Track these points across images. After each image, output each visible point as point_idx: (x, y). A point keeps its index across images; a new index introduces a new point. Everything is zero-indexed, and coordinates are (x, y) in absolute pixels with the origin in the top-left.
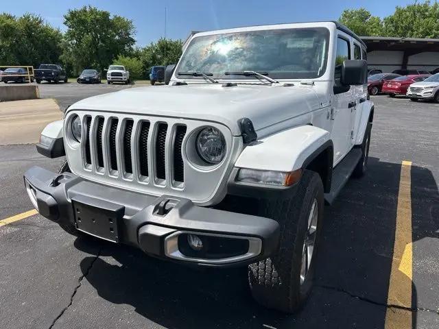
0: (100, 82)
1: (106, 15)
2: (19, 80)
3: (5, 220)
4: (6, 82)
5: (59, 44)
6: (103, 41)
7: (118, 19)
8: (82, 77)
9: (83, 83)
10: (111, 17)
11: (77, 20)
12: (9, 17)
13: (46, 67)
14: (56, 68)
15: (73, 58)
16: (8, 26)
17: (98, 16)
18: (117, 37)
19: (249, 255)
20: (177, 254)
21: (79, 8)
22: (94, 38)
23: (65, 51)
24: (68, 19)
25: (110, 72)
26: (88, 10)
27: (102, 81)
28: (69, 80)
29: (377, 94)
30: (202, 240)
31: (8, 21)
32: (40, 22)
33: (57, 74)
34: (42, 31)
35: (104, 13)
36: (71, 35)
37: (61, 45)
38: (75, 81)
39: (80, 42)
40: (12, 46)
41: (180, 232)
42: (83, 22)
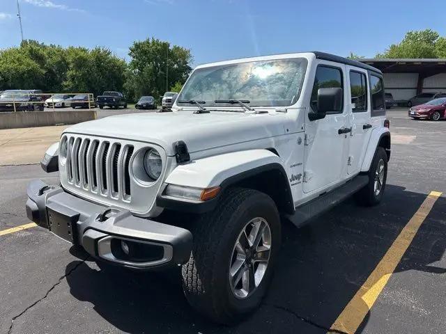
0: (156, 108)
1: (165, 46)
2: (85, 106)
3: (23, 226)
4: (74, 108)
5: (124, 73)
6: (162, 70)
7: (177, 49)
8: (139, 103)
9: (140, 109)
10: (171, 48)
11: (140, 51)
12: (84, 50)
13: (109, 94)
14: (117, 95)
15: (135, 85)
16: (81, 58)
17: (159, 47)
18: (176, 66)
19: (164, 260)
20: (110, 257)
21: (143, 40)
22: (155, 67)
23: (128, 80)
24: (133, 51)
25: (165, 98)
26: (151, 41)
27: (158, 107)
28: (128, 106)
29: (439, 120)
30: (128, 245)
31: (82, 54)
32: (109, 53)
33: (118, 101)
34: (110, 62)
35: (164, 44)
36: (135, 65)
37: (125, 74)
38: (133, 106)
39: (142, 71)
40: (84, 75)
41: (110, 237)
42: (145, 53)
